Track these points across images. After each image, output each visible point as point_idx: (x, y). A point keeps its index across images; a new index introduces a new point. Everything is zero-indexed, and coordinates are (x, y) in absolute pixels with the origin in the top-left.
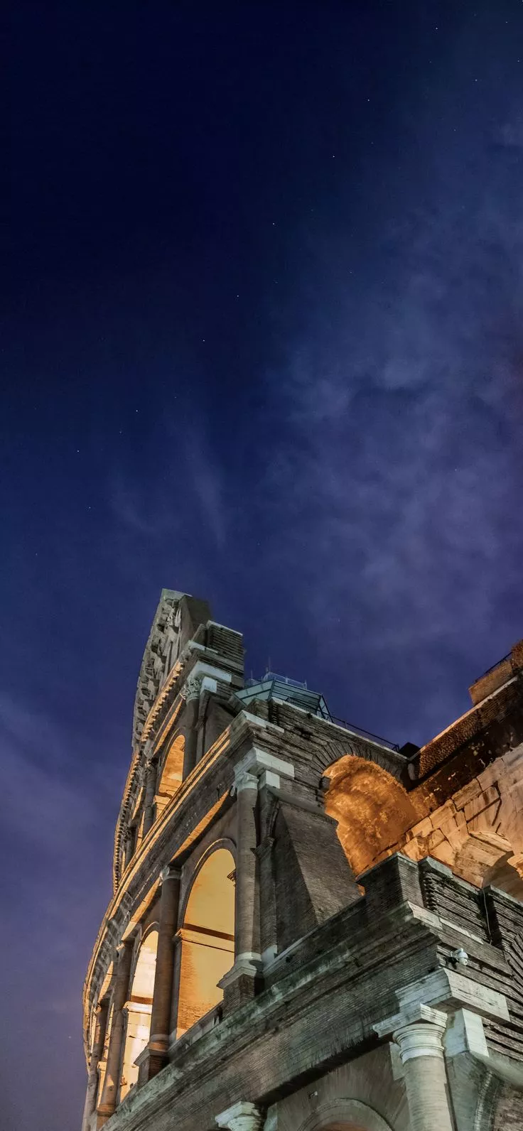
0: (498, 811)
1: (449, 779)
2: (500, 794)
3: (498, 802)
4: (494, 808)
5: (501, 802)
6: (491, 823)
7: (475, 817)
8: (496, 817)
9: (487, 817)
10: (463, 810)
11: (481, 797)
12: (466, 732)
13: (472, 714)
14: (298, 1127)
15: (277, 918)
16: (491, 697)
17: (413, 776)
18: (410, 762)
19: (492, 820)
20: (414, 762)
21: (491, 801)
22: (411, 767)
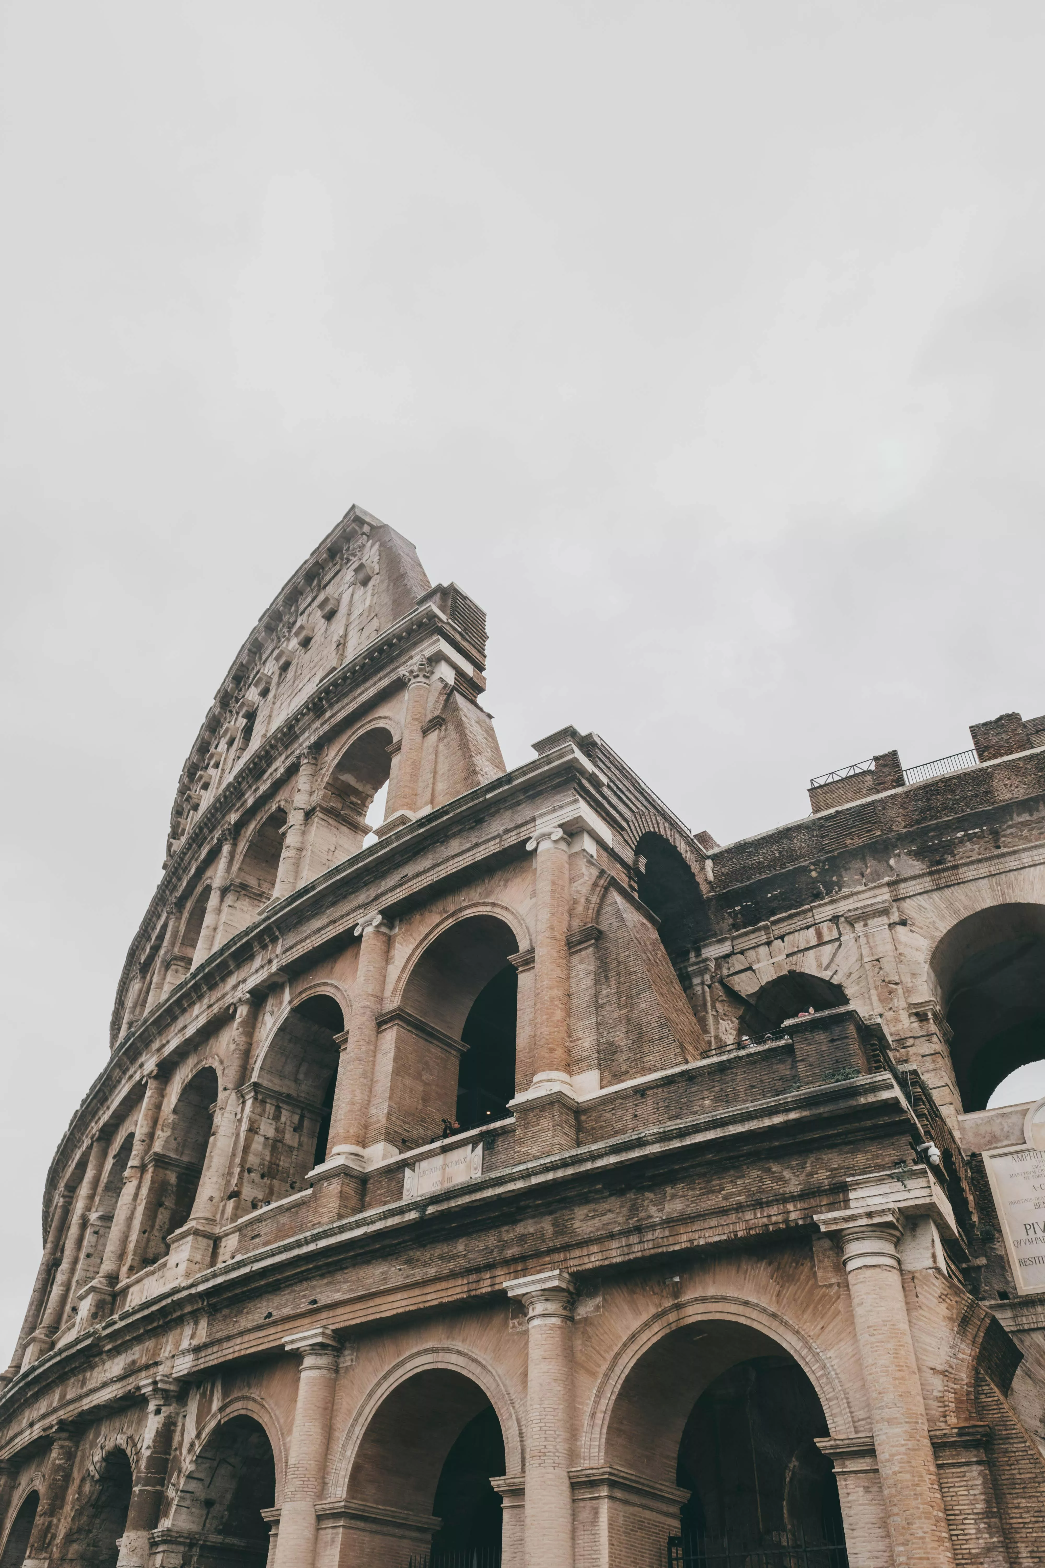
0: (835, 954)
1: (769, 895)
2: (840, 934)
3: (837, 943)
4: (828, 949)
5: (840, 945)
6: (824, 966)
7: (800, 951)
8: (832, 960)
9: (818, 959)
10: (782, 938)
11: (812, 930)
12: (798, 843)
13: (814, 822)
14: (645, 1317)
15: (600, 1034)
16: (840, 808)
17: (711, 876)
18: (708, 857)
19: (825, 962)
20: (715, 858)
21: (826, 938)
22: (709, 864)
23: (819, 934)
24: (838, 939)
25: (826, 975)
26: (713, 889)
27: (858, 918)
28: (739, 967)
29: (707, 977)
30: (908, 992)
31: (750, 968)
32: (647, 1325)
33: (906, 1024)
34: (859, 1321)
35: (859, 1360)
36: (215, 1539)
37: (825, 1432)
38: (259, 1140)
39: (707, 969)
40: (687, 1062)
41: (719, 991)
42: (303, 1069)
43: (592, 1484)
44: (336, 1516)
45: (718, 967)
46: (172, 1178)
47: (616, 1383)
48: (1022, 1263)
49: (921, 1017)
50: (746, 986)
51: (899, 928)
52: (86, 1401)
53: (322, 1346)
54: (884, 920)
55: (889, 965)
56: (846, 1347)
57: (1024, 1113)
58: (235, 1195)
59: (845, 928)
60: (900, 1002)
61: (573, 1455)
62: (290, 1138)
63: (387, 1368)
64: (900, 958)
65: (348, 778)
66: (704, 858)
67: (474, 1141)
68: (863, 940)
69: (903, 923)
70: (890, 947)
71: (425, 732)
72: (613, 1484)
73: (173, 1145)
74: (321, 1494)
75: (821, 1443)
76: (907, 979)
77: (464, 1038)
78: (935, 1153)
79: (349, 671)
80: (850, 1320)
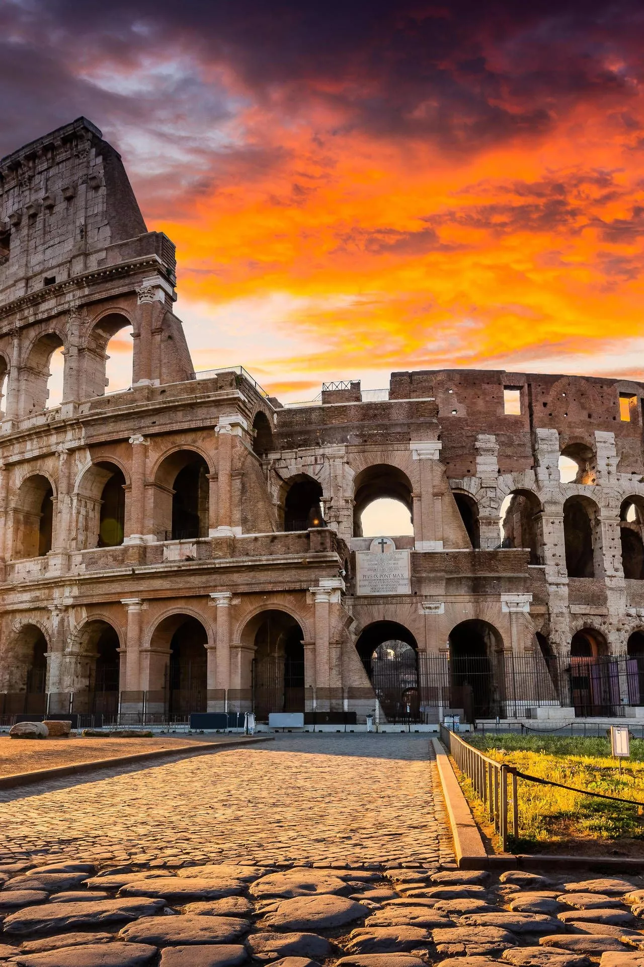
0: (320, 470)
1: (299, 438)
2: (324, 462)
4: (318, 467)
5: (323, 467)
7: (307, 465)
8: (319, 472)
9: (314, 470)
10: (301, 458)
11: (313, 457)
12: (314, 416)
13: (320, 408)
14: (254, 607)
15: (243, 514)
16: (333, 405)
17: (275, 422)
18: (275, 412)
19: (316, 473)
20: (278, 413)
21: (319, 462)
22: (275, 415)
23: (316, 460)
24: (323, 464)
25: (316, 478)
26: (276, 428)
27: (332, 458)
28: (282, 466)
29: (269, 467)
30: (344, 491)
31: (287, 467)
32: (255, 609)
33: (342, 503)
34: (316, 615)
35: (315, 623)
36: (85, 654)
37: (303, 639)
38: (81, 516)
39: (269, 464)
40: (273, 531)
41: (274, 474)
42: (95, 484)
43: (236, 647)
44: (146, 651)
45: (274, 463)
46: (21, 518)
47: (244, 623)
48: (360, 586)
49: (347, 501)
50: (286, 474)
51: (346, 465)
52: (7, 607)
53: (138, 603)
54: (341, 460)
55: (339, 479)
56: (312, 620)
57: (372, 540)
58: (75, 539)
59: (327, 461)
60: (341, 494)
61: (231, 640)
62: (91, 514)
63: (162, 612)
64: (344, 477)
65: (100, 331)
66: (273, 413)
67: (194, 543)
68: (332, 467)
69: (348, 463)
70: (341, 472)
71: (153, 333)
72: (242, 647)
73: (19, 503)
74: (140, 645)
75: (301, 642)
76: (344, 486)
77: (174, 488)
78: (344, 573)
79: (102, 272)
80: (314, 613)
